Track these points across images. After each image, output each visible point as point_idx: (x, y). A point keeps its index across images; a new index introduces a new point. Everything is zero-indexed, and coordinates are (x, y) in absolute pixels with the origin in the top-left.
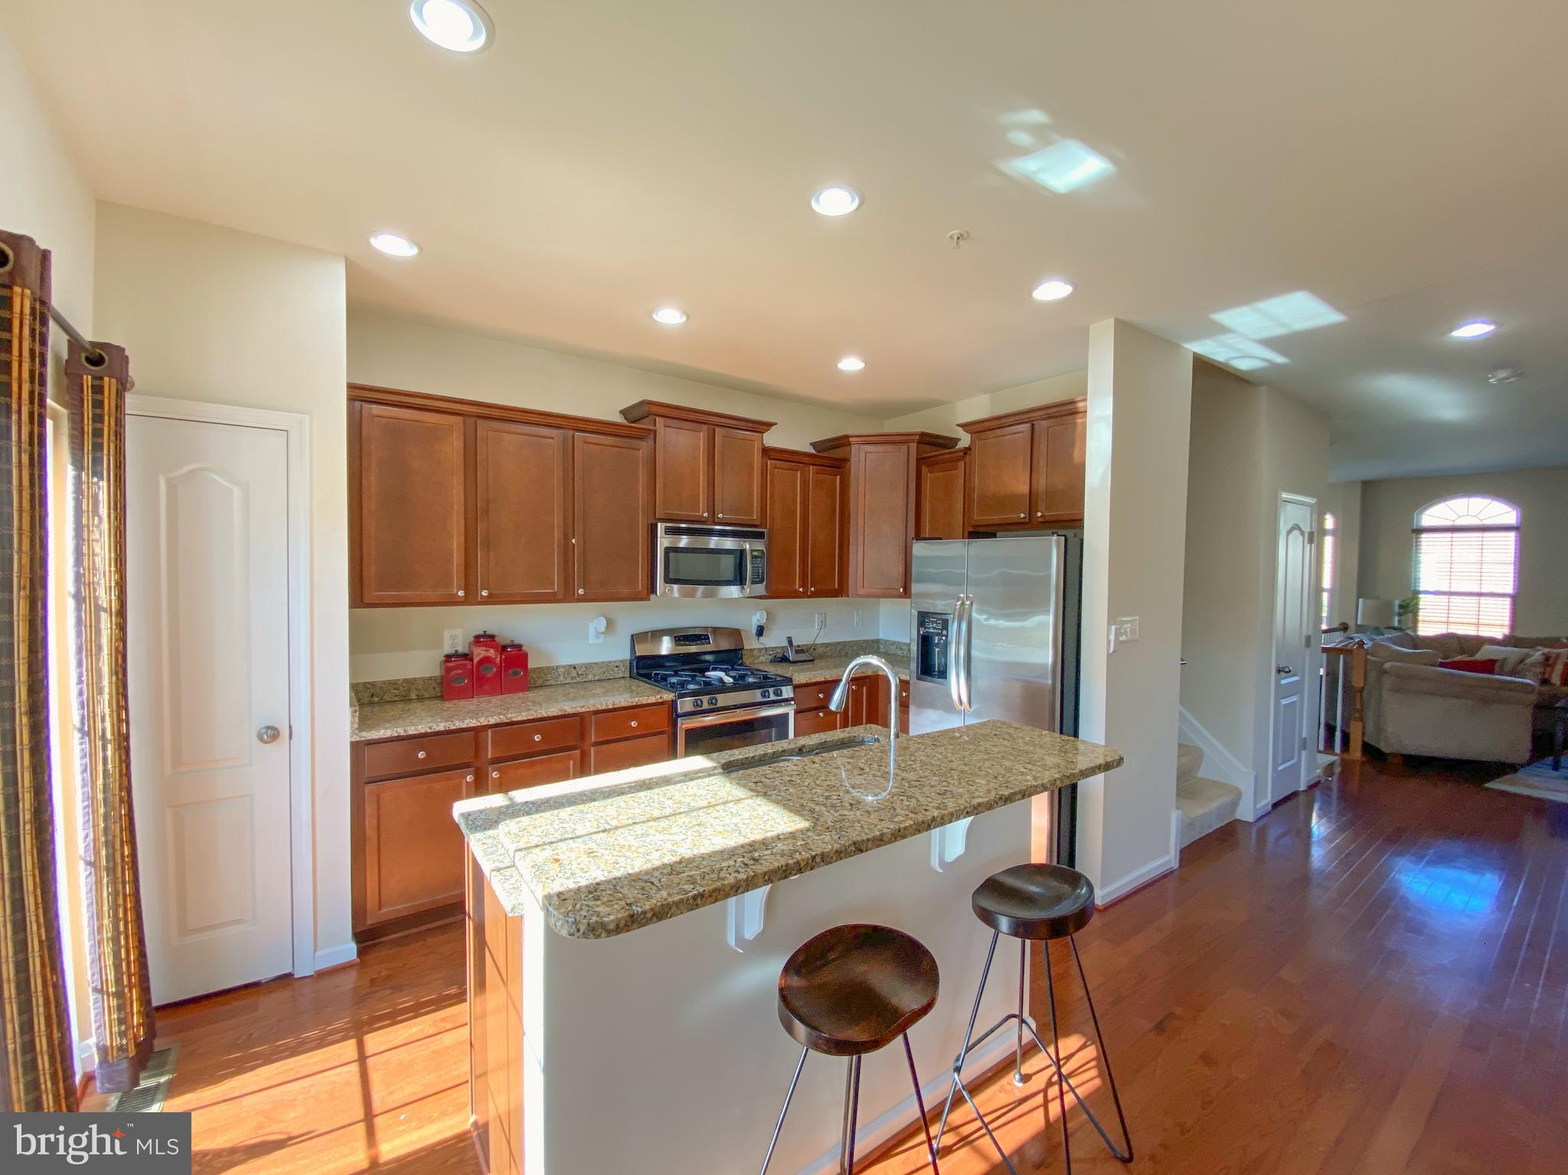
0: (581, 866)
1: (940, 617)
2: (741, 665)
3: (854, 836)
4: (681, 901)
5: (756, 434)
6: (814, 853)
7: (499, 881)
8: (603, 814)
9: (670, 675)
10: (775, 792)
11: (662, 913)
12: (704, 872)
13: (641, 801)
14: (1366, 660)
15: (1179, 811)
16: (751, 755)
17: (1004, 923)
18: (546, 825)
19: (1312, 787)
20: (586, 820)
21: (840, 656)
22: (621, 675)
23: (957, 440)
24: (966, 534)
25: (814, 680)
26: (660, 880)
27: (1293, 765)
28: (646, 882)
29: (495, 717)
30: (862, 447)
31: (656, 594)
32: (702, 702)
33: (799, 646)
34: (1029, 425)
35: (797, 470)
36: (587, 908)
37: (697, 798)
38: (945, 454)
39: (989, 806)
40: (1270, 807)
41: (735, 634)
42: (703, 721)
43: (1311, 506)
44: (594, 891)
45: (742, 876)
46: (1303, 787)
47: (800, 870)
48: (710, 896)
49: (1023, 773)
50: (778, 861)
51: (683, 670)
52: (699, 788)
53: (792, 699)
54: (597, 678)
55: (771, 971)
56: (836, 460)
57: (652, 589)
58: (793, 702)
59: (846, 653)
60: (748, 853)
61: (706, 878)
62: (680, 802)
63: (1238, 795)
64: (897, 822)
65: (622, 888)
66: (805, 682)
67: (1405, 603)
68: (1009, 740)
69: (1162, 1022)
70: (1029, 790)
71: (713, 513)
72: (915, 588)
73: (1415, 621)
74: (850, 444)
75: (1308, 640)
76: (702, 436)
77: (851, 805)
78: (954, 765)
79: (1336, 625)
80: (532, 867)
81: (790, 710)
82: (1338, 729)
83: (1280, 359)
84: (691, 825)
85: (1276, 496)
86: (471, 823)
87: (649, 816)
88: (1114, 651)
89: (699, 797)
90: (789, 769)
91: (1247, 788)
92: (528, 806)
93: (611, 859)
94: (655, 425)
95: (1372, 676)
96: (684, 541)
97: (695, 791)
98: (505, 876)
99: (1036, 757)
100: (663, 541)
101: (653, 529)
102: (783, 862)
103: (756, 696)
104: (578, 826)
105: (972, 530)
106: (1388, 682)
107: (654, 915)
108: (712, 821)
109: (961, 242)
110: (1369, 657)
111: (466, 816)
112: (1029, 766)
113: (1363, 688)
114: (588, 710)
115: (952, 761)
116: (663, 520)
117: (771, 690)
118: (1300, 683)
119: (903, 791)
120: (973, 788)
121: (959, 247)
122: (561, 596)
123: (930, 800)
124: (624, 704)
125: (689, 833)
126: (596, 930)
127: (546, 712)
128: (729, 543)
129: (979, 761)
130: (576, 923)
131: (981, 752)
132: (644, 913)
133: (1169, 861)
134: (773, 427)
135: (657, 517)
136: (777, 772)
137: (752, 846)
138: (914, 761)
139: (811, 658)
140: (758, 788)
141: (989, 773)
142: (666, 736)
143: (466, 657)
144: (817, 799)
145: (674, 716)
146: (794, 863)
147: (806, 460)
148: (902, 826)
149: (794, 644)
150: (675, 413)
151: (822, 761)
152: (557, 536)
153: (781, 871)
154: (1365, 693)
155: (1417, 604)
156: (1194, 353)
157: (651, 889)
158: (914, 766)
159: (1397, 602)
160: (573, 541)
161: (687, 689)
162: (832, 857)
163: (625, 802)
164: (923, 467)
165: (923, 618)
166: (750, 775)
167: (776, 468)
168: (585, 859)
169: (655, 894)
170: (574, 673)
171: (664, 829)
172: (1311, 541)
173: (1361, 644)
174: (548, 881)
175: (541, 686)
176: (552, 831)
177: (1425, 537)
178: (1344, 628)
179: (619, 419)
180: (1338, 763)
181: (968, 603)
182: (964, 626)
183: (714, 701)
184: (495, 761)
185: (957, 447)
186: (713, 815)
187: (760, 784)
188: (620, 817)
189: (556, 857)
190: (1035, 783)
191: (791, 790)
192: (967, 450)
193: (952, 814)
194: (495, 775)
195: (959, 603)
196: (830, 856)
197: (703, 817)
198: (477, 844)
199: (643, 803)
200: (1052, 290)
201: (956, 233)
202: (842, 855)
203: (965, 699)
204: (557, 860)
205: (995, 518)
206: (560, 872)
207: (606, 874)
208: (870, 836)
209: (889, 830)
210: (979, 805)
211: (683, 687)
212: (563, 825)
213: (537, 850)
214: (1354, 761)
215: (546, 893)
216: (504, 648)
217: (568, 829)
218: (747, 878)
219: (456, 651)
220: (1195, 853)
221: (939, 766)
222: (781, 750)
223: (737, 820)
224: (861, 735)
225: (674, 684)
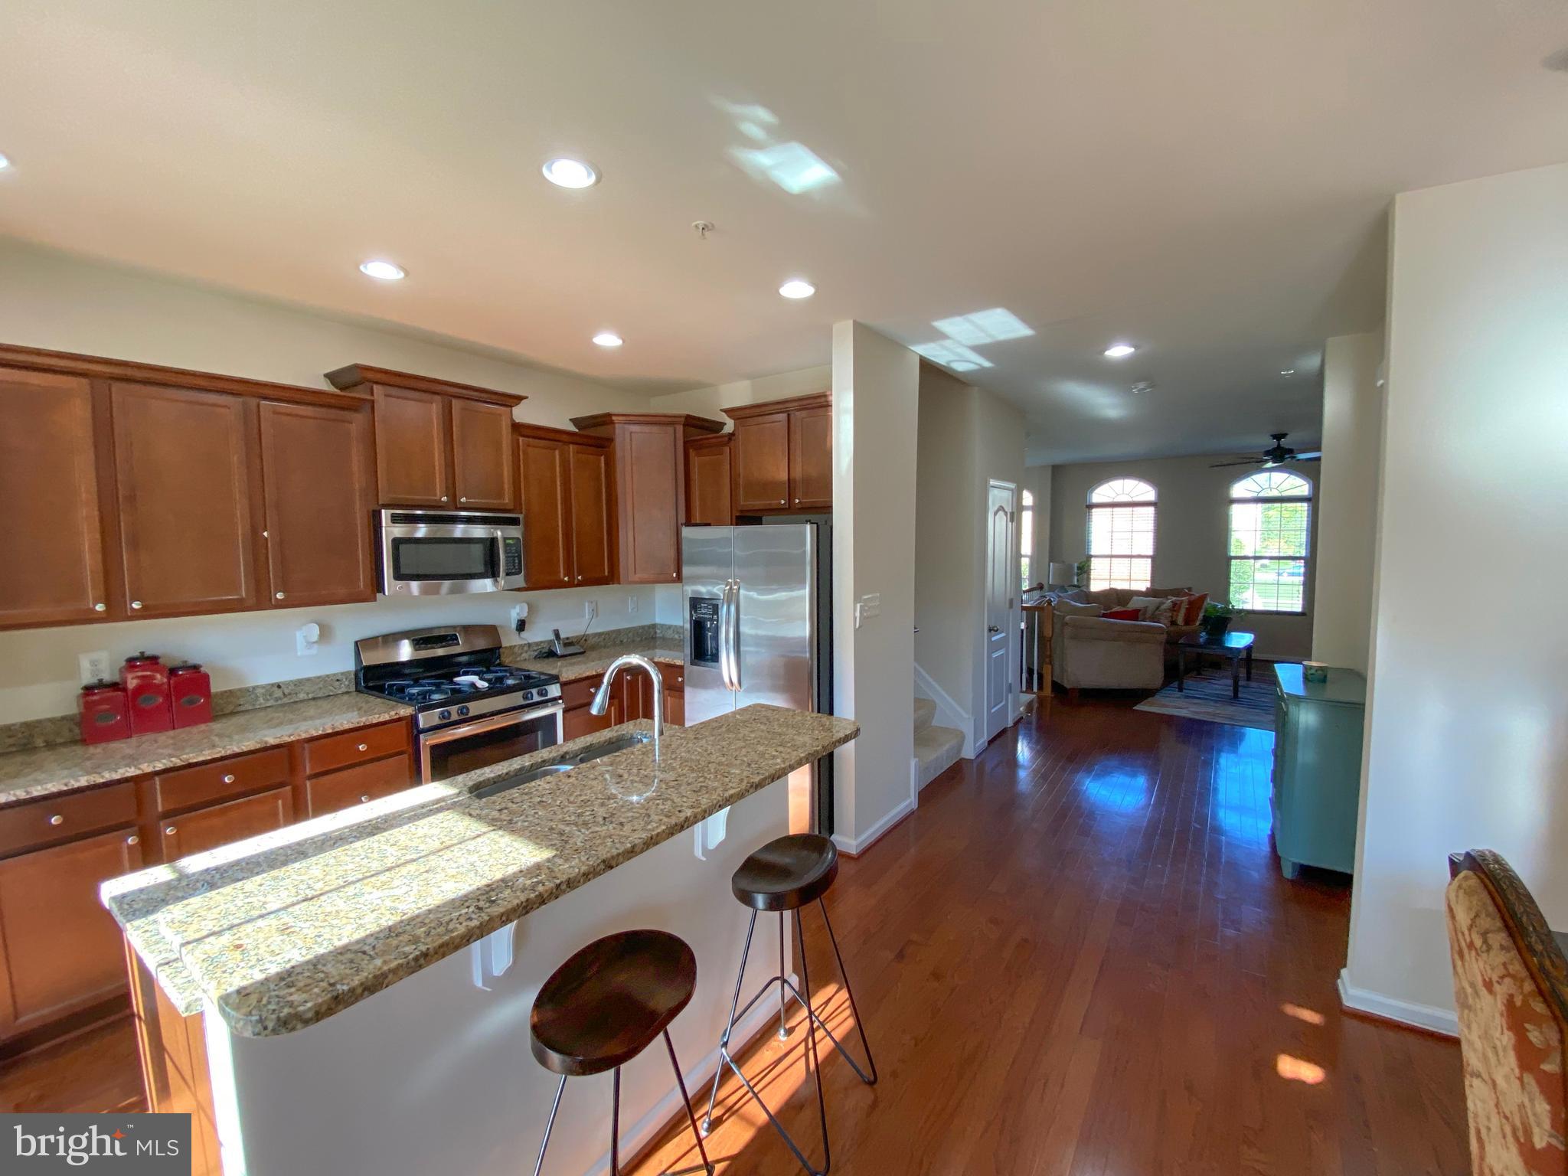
0: (272, 948)
1: (710, 602)
2: (499, 665)
3: (604, 853)
4: (400, 966)
5: (502, 408)
6: (558, 882)
7: (167, 976)
8: (305, 877)
9: (409, 686)
10: (521, 818)
11: (373, 986)
12: (430, 927)
13: (356, 853)
14: (1054, 614)
15: (917, 759)
16: (505, 771)
17: (760, 900)
18: (226, 903)
19: (1016, 723)
20: (282, 888)
21: (614, 645)
22: (344, 690)
23: (722, 425)
24: (734, 520)
25: (584, 675)
26: (374, 947)
27: (1003, 706)
28: (356, 952)
29: (164, 761)
30: (626, 426)
31: (384, 594)
32: (449, 713)
33: (568, 638)
34: (785, 415)
35: (555, 449)
36: (277, 1000)
37: (427, 839)
38: (711, 438)
39: (741, 795)
40: (986, 744)
41: (491, 630)
42: (453, 734)
43: (1012, 490)
44: (287, 978)
45: (475, 923)
46: (1010, 724)
47: (544, 901)
48: (436, 953)
49: (774, 757)
50: (518, 897)
51: (424, 678)
52: (431, 827)
53: (560, 698)
54: (310, 696)
55: (520, 1007)
56: (599, 438)
57: (381, 589)
58: (560, 701)
59: (622, 641)
60: (483, 894)
61: (432, 934)
62: (406, 848)
63: (962, 737)
64: (650, 830)
65: (324, 965)
66: (573, 678)
67: (1081, 566)
68: (766, 724)
69: (901, 951)
70: (777, 773)
71: (454, 497)
72: (686, 571)
73: (1088, 579)
74: (612, 423)
75: (1011, 602)
76: (435, 408)
77: (605, 818)
78: (713, 758)
79: (1035, 586)
80: (204, 960)
81: (558, 710)
82: (1035, 672)
83: (987, 364)
84: (417, 873)
85: (986, 483)
86: (126, 907)
87: (365, 870)
88: (860, 627)
89: (430, 838)
90: (540, 788)
91: (968, 729)
92: (209, 874)
93: (311, 932)
94: (372, 394)
95: (1058, 626)
96: (422, 531)
97: (426, 831)
98: (177, 968)
99: (787, 738)
100: (391, 531)
101: (376, 516)
102: (523, 898)
103: (517, 698)
104: (270, 898)
105: (738, 514)
106: (1068, 631)
107: (364, 990)
108: (443, 864)
109: (707, 233)
110: (1055, 612)
111: (120, 900)
112: (780, 749)
113: (1051, 638)
114: (298, 738)
115: (711, 753)
116: (387, 506)
117: (534, 691)
118: (1005, 639)
119: (659, 794)
120: (727, 780)
121: (705, 238)
122: (252, 602)
123: (685, 799)
124: (347, 726)
125: (416, 882)
126: (286, 1024)
127: (238, 748)
128: (479, 531)
129: (736, 750)
130: (261, 1021)
131: (739, 740)
132: (352, 990)
133: (910, 803)
134: (523, 401)
135: (380, 503)
136: (526, 794)
137: (490, 888)
138: (675, 759)
139: (582, 650)
140: (503, 817)
141: (744, 761)
142: (406, 756)
143: (114, 686)
144: (568, 818)
145: (415, 732)
146: (536, 896)
147: (565, 438)
148: (653, 833)
149: (562, 636)
150: (398, 381)
151: (579, 773)
152: (241, 529)
153: (521, 908)
154: (1052, 641)
155: (1089, 566)
156: (921, 356)
157: (363, 960)
158: (674, 765)
159: (1076, 565)
160: (265, 534)
161: (430, 700)
162: (579, 882)
163: (335, 857)
164: (691, 451)
165: (695, 603)
166: (494, 803)
167: (528, 446)
168: (277, 938)
169: (367, 965)
170: (278, 693)
171: (384, 883)
172: (1012, 520)
173: (1049, 602)
174: (225, 975)
175: (233, 714)
176: (233, 909)
177: (1095, 511)
178: (1041, 587)
179: (325, 386)
180: (1036, 700)
181: (736, 587)
182: (733, 608)
183: (465, 711)
184: (167, 815)
185: (723, 432)
186: (445, 857)
187: (506, 811)
188: (328, 878)
189: (238, 942)
190: (783, 766)
191: (540, 813)
192: (731, 435)
193: (705, 811)
194: (170, 831)
195: (728, 588)
196: (577, 880)
197: (433, 861)
198: (136, 935)
199: (359, 855)
200: (797, 290)
201: (701, 223)
202: (590, 877)
203: (735, 680)
204: (238, 947)
205: (758, 504)
206: (242, 960)
207: (304, 952)
208: (620, 851)
209: (640, 841)
210: (731, 796)
211: (425, 698)
212: (249, 900)
213: (212, 939)
214: (1046, 697)
215: (222, 992)
216: (173, 671)
217: (256, 904)
218: (481, 924)
219: (101, 681)
220: (929, 794)
221: (699, 760)
222: (540, 760)
223: (474, 858)
224: (630, 732)
225: (414, 695)
